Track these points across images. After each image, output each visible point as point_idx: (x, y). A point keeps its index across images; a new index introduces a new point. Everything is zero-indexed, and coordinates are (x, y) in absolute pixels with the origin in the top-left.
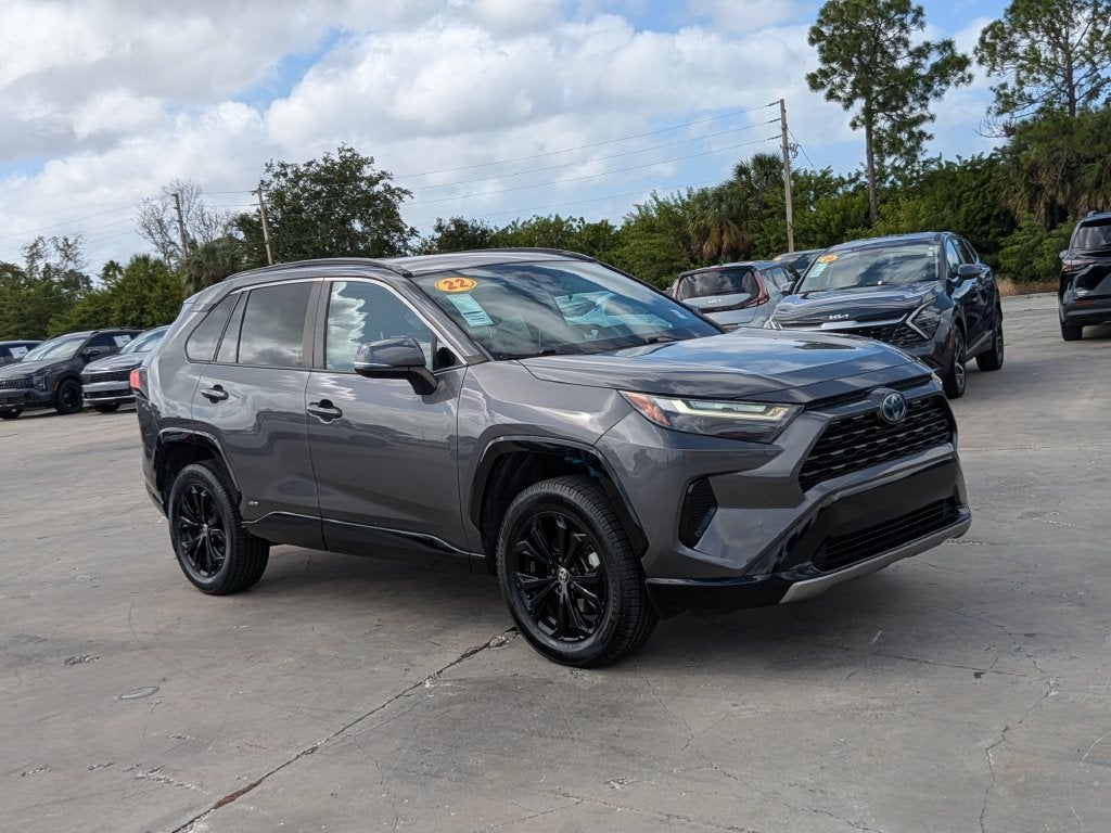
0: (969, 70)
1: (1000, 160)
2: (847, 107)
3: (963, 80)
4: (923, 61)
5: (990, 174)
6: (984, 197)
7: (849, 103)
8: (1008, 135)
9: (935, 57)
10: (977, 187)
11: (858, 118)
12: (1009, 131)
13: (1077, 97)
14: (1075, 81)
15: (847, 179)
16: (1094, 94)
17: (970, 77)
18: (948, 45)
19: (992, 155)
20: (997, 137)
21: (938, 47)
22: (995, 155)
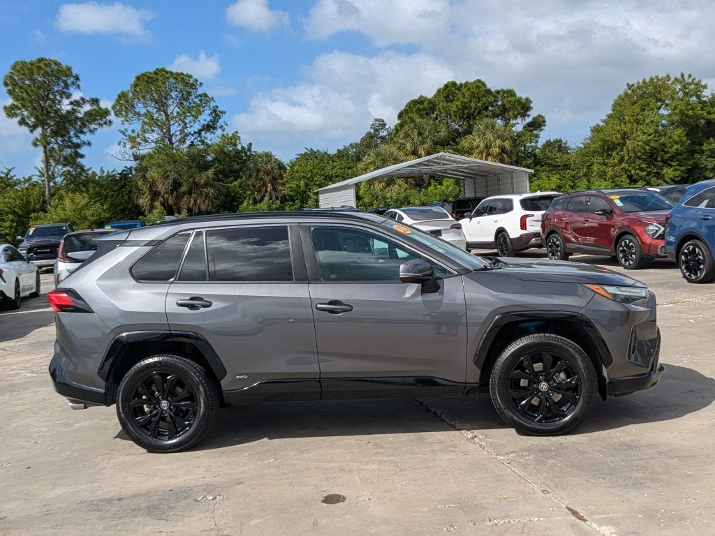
0: (109, 118)
1: (129, 174)
2: (32, 131)
3: (106, 123)
4: (80, 109)
5: (125, 183)
6: (123, 196)
7: (33, 128)
8: (135, 160)
9: (87, 107)
10: (118, 190)
11: (37, 139)
12: (136, 158)
13: (174, 142)
14: (172, 132)
15: (22, 180)
16: (182, 141)
17: (110, 122)
18: (95, 101)
19: (123, 170)
20: (127, 160)
21: (89, 102)
22: (126, 171)
